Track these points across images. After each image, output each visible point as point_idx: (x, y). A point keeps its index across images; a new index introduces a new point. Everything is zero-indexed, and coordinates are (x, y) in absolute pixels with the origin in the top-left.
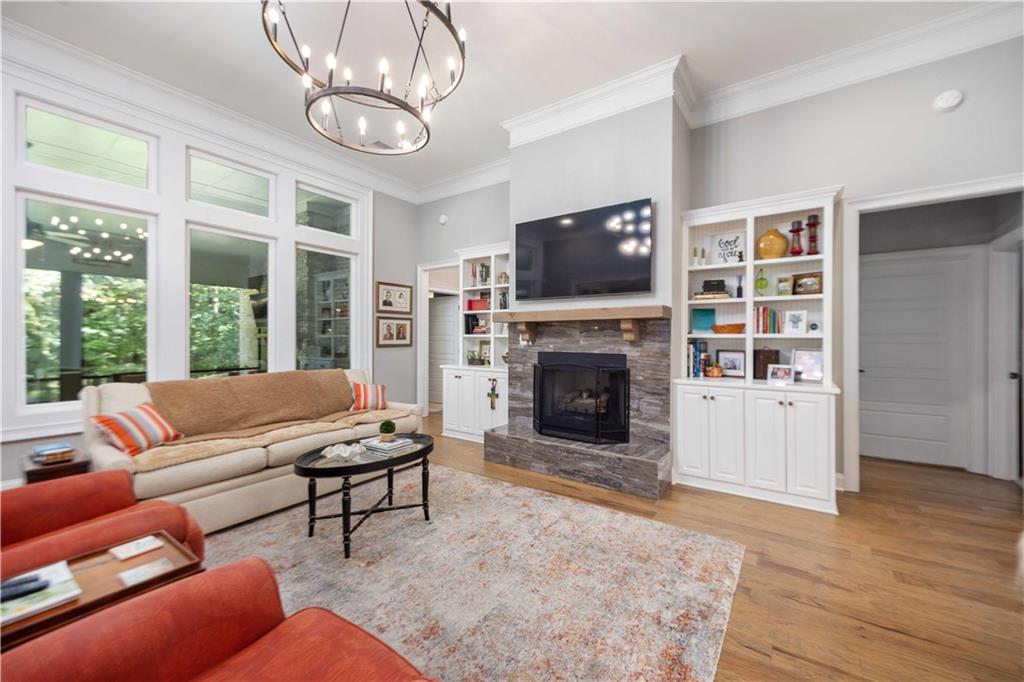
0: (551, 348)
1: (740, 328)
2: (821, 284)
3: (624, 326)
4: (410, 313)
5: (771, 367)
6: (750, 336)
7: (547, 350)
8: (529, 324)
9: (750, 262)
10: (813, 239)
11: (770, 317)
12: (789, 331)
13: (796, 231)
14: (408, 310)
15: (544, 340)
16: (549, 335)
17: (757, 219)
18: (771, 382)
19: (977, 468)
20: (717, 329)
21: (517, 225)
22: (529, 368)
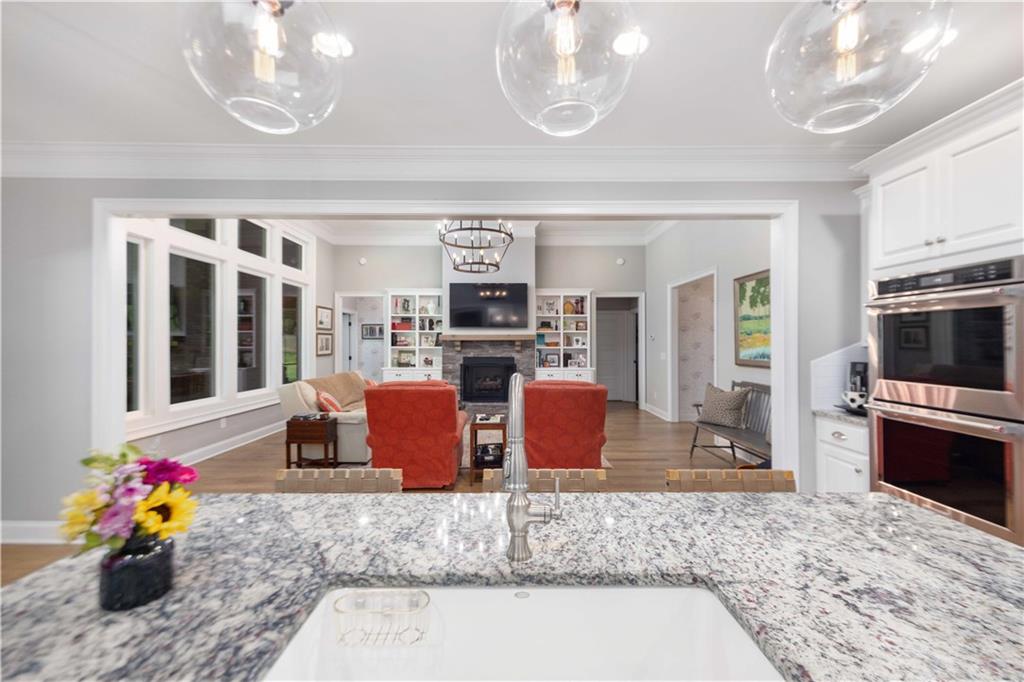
0: (471, 355)
1: (557, 344)
2: (586, 326)
3: (517, 343)
4: (331, 330)
5: (569, 361)
6: (562, 347)
7: (469, 356)
8: (462, 342)
9: (561, 315)
10: (582, 307)
11: (568, 340)
12: (575, 346)
13: (577, 303)
14: (329, 327)
15: (468, 350)
16: (470, 347)
17: (565, 297)
18: (569, 368)
19: (625, 399)
20: (548, 345)
21: (451, 285)
22: (458, 366)
